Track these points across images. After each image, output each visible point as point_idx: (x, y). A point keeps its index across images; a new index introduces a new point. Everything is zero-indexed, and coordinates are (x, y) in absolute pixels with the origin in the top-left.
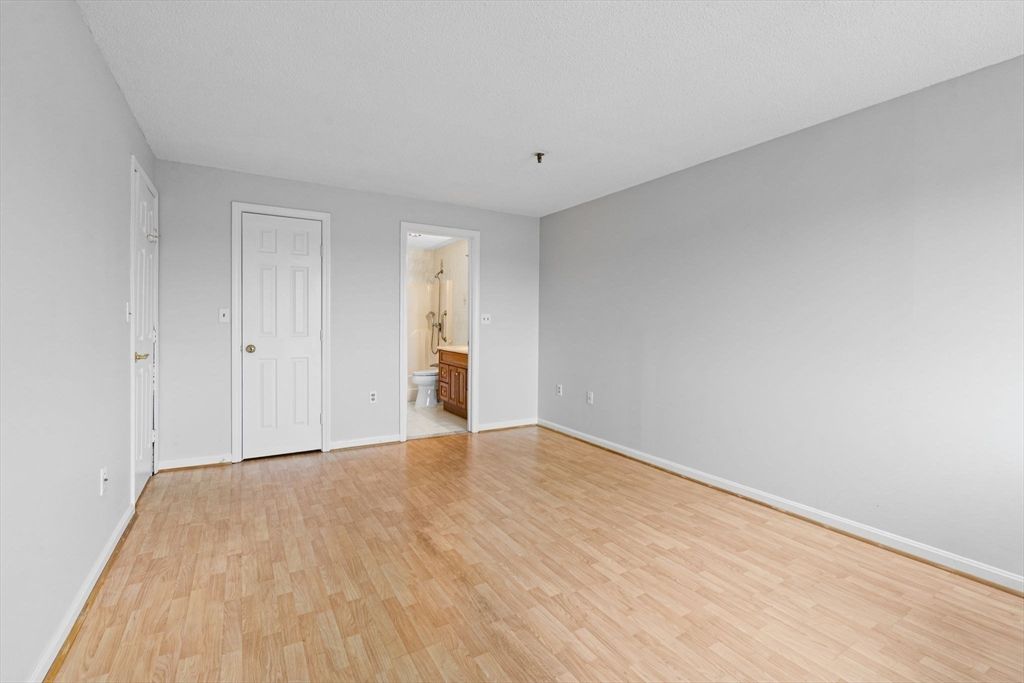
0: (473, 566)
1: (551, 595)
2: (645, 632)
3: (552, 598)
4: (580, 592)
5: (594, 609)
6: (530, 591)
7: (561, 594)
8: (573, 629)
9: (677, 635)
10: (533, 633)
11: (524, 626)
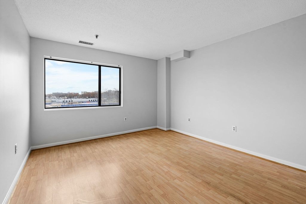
0: (210, 189)
1: (176, 180)
2: (151, 171)
3: (176, 179)
4: (167, 181)
5: (163, 176)
6: (184, 181)
7: (173, 180)
8: (169, 171)
9: (143, 171)
10: (178, 170)
11: (181, 171)
